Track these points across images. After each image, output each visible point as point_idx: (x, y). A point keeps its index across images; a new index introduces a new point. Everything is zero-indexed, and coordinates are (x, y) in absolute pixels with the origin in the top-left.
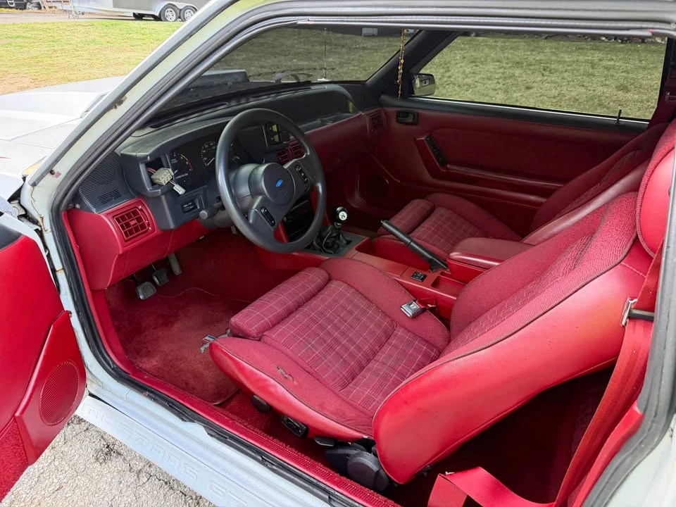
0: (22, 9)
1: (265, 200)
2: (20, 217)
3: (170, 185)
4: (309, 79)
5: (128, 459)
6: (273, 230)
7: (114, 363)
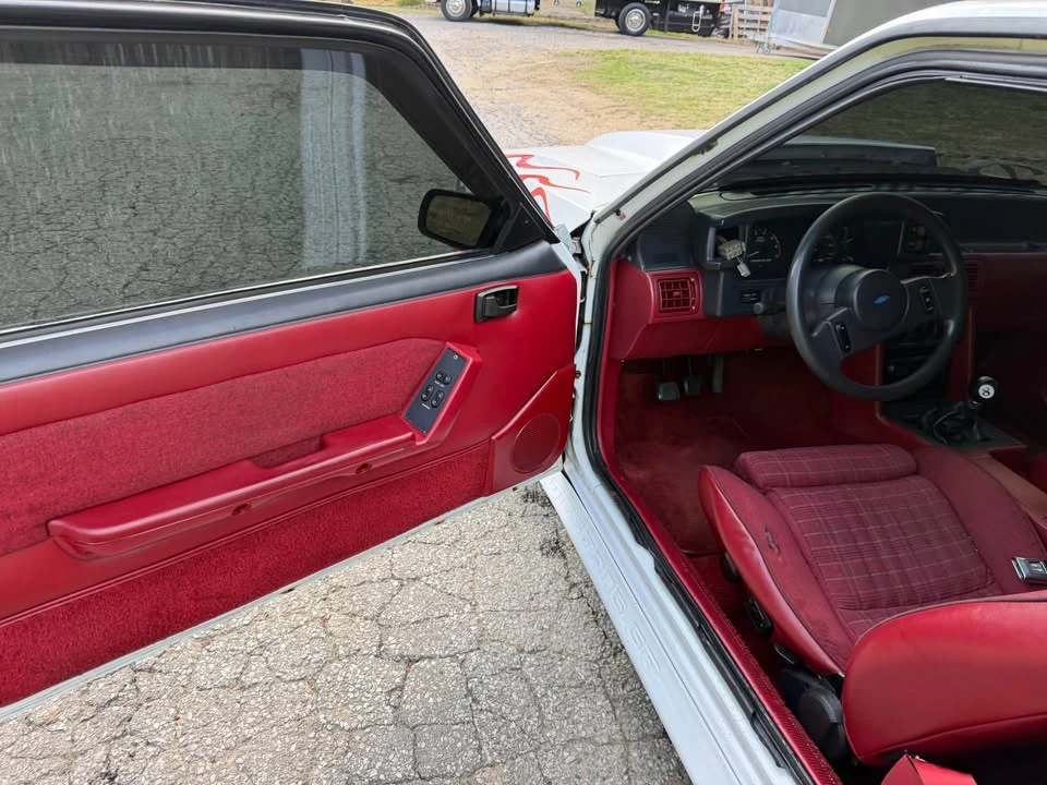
0: (704, 36)
1: (849, 314)
2: (575, 255)
3: (735, 262)
4: (1037, 178)
5: (570, 566)
6: (842, 358)
7: (598, 448)
